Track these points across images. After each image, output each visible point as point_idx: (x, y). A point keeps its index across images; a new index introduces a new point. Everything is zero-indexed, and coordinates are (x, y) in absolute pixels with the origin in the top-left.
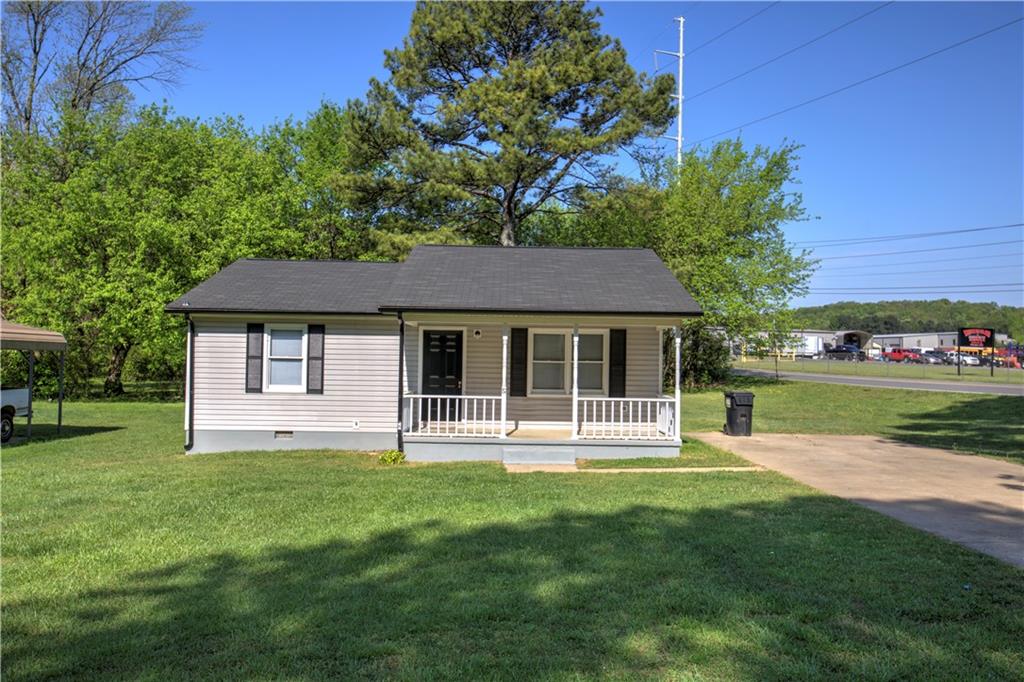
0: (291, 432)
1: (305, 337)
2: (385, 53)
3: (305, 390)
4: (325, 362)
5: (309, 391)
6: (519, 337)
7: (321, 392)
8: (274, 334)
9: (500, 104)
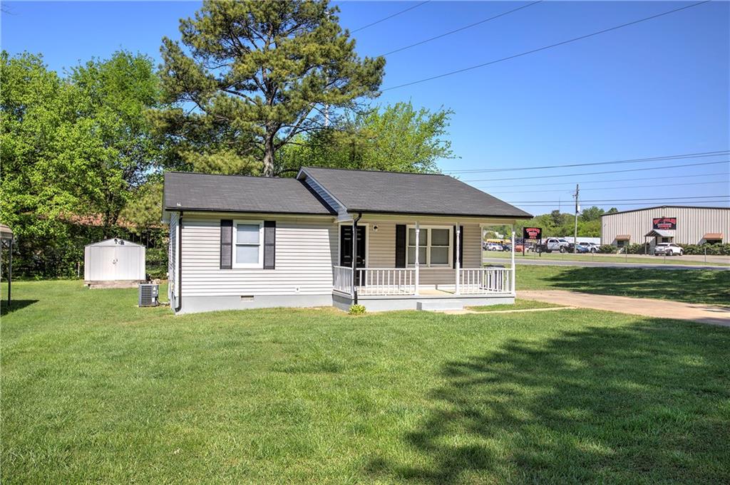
0: (253, 296)
1: (262, 230)
2: (181, 21)
3: (262, 267)
4: (276, 247)
5: (265, 268)
6: (401, 230)
7: (273, 268)
8: (240, 227)
9: (284, 68)
